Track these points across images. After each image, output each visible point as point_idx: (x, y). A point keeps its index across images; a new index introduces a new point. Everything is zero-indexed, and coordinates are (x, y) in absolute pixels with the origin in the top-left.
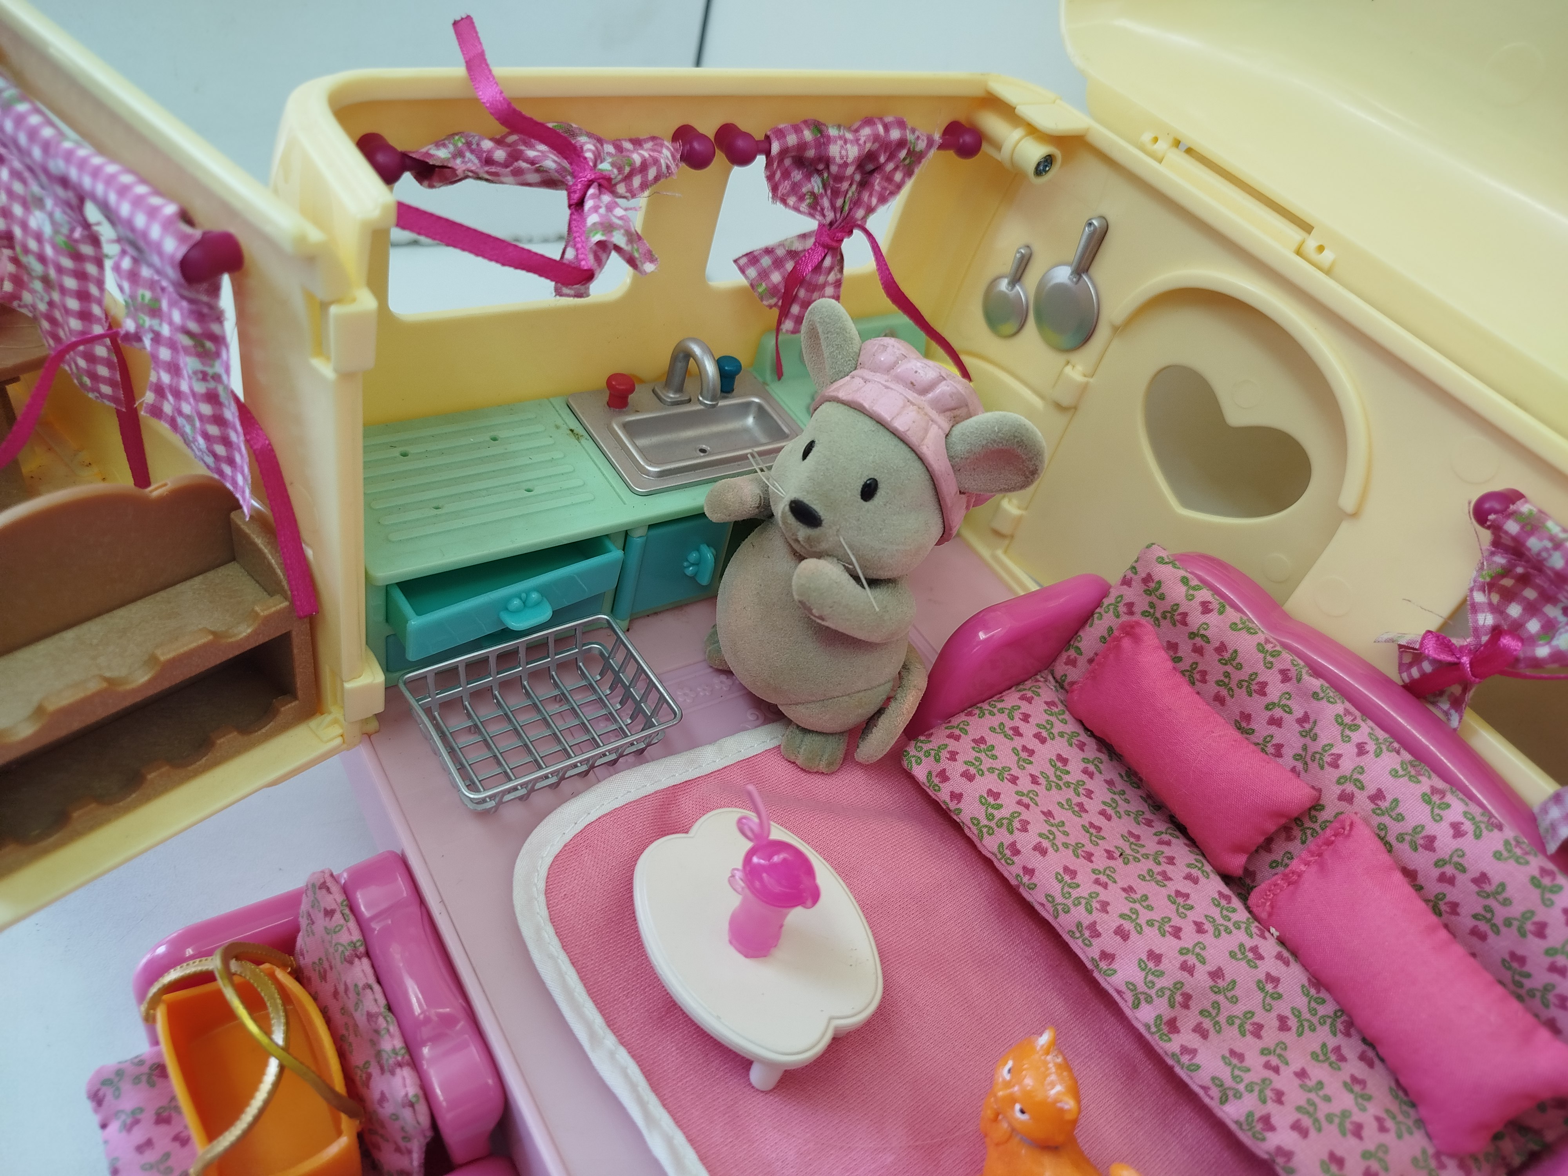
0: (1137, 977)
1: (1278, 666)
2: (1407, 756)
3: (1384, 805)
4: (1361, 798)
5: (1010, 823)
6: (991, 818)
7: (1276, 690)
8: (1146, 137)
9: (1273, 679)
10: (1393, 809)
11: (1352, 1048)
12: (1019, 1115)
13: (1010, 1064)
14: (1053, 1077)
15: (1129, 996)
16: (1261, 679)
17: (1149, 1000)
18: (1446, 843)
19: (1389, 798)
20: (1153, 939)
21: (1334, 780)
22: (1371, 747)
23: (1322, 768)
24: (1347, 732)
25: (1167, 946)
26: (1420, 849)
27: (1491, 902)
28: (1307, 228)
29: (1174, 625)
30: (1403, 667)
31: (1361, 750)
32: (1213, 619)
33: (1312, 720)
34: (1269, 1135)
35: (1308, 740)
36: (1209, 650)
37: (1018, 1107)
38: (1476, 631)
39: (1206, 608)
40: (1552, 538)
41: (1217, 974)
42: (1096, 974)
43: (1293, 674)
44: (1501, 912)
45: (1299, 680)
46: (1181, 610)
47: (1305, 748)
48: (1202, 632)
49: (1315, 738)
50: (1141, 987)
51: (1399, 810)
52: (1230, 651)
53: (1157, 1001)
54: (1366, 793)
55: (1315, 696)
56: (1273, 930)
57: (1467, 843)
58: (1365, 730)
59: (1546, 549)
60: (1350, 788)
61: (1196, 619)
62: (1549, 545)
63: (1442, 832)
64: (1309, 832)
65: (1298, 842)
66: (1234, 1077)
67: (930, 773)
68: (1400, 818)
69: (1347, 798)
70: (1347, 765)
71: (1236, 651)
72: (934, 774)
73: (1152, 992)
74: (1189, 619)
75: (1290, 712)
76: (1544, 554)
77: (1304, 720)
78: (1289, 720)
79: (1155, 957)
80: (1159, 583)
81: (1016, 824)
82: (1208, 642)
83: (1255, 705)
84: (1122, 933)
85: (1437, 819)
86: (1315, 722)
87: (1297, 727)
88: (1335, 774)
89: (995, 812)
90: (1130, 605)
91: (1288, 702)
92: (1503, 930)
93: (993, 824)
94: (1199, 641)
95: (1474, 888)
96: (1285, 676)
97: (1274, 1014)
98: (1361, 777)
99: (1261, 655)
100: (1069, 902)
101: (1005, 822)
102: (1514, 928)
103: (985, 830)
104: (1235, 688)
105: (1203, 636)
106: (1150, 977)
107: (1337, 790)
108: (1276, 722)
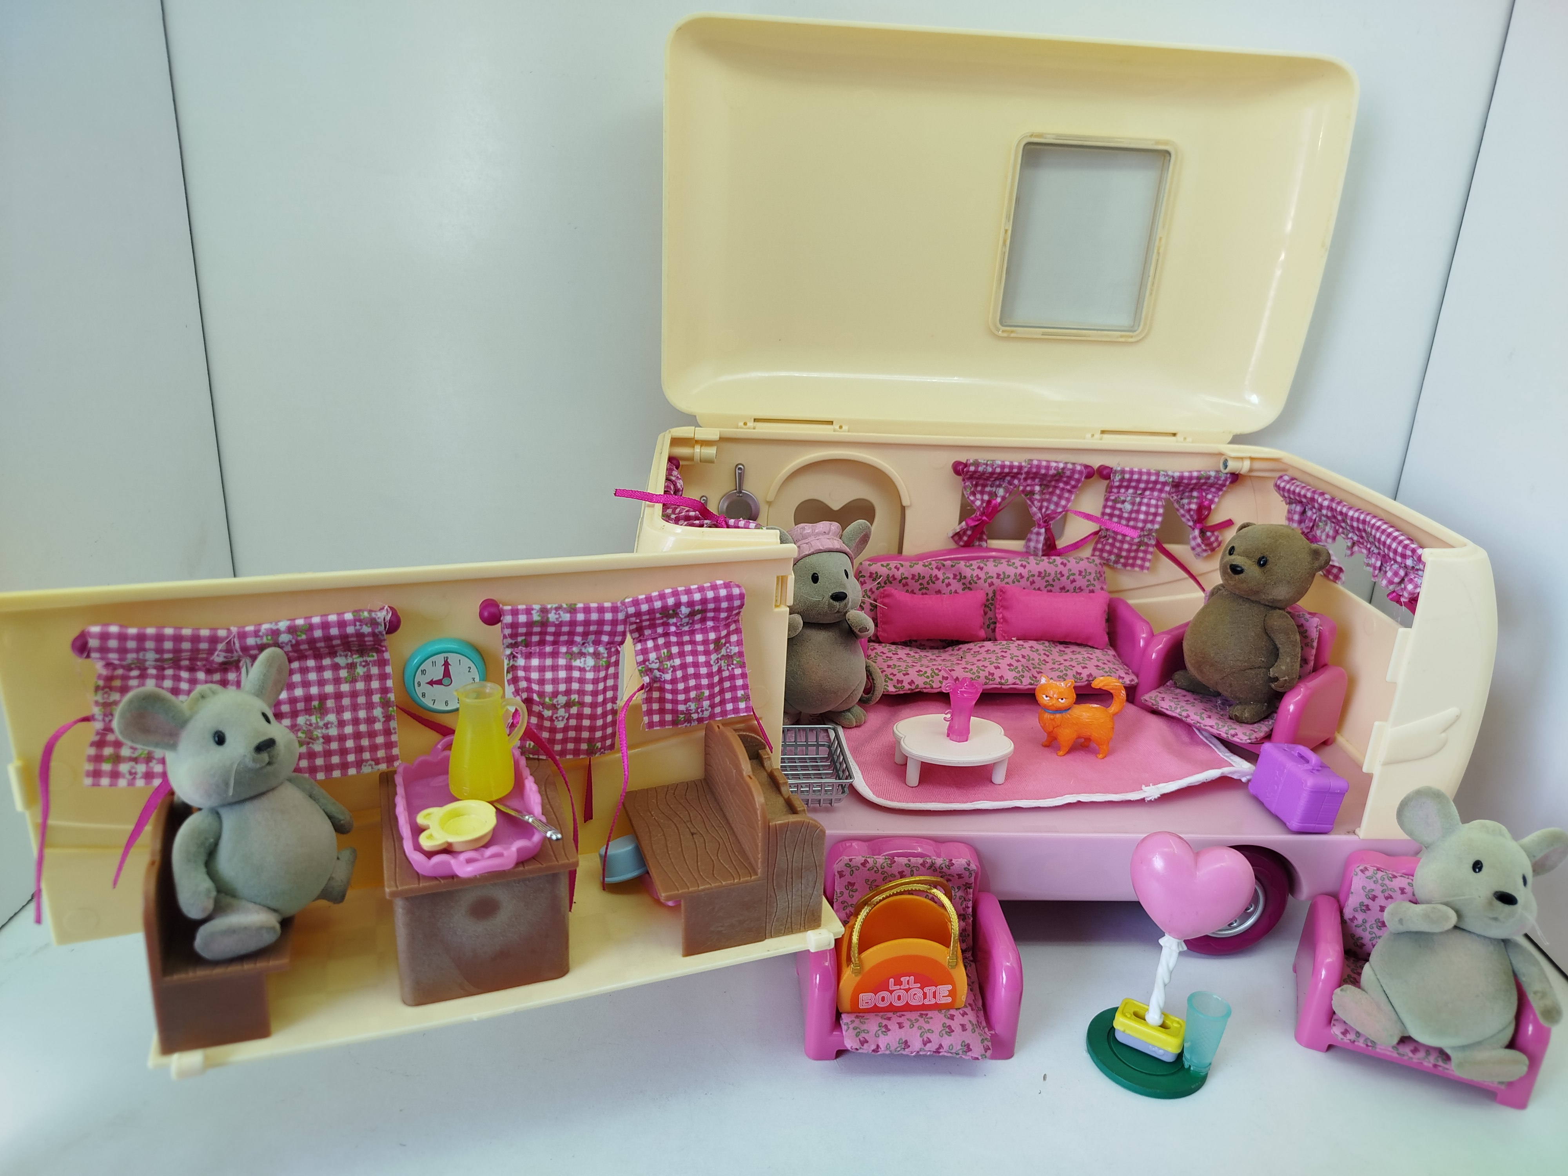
0: (1014, 674)
1: (934, 567)
2: (992, 560)
3: (1002, 576)
4: (995, 580)
5: (935, 673)
6: (928, 677)
7: (940, 575)
8: (741, 424)
9: (935, 572)
10: (1005, 576)
11: (1061, 647)
12: (1062, 701)
13: (1044, 696)
14: (1058, 683)
15: (1018, 682)
16: (934, 575)
17: (1023, 676)
18: (1024, 572)
19: (1001, 573)
20: (1003, 663)
21: (983, 582)
22: (982, 565)
23: (976, 583)
24: (971, 568)
25: (1008, 660)
26: (1020, 580)
27: (1046, 578)
28: (831, 423)
29: (891, 583)
30: (956, 542)
31: (981, 568)
32: (902, 570)
33: (958, 574)
34: (1082, 676)
35: (963, 581)
36: (909, 581)
37: (1060, 700)
38: (979, 508)
39: (897, 568)
40: (984, 464)
41: (1023, 657)
42: (1003, 687)
43: (940, 565)
44: (1050, 579)
45: (944, 566)
46: (891, 576)
47: (964, 584)
48: (903, 577)
49: (965, 577)
50: (1018, 675)
51: (1007, 574)
52: (917, 575)
53: (1024, 674)
54: (995, 578)
55: (952, 566)
56: (1013, 639)
57: (1028, 567)
58: (975, 563)
59: (985, 468)
60: (989, 581)
61: (898, 574)
62: (985, 466)
63: (1021, 570)
64: (990, 605)
65: (989, 612)
66: (1060, 671)
67: (894, 686)
68: (1009, 576)
69: (991, 584)
70: (982, 575)
71: (919, 573)
72: (896, 684)
73: (1021, 673)
74: (896, 577)
75: (949, 578)
76: (985, 470)
77: (955, 576)
78: (951, 581)
79: (1010, 665)
80: (876, 573)
81: (936, 671)
82: (908, 578)
83: (939, 585)
84: (997, 668)
85: (1016, 568)
86: (960, 573)
87: (955, 581)
88: (982, 581)
89: (927, 674)
90: (871, 590)
91: (946, 575)
92: (1054, 583)
93: (931, 678)
94: (904, 581)
95: (1040, 578)
96: (938, 568)
97: (1042, 655)
98: (989, 575)
99: (927, 568)
100: (977, 674)
101: (933, 674)
102: (1056, 580)
103: (931, 682)
104: (927, 586)
105: (904, 578)
106: (1016, 670)
107: (987, 585)
108: (948, 585)
